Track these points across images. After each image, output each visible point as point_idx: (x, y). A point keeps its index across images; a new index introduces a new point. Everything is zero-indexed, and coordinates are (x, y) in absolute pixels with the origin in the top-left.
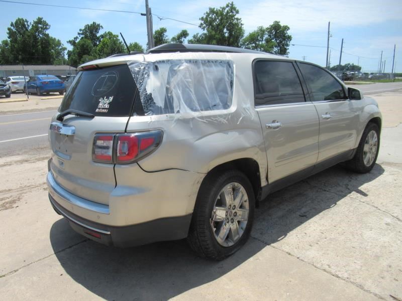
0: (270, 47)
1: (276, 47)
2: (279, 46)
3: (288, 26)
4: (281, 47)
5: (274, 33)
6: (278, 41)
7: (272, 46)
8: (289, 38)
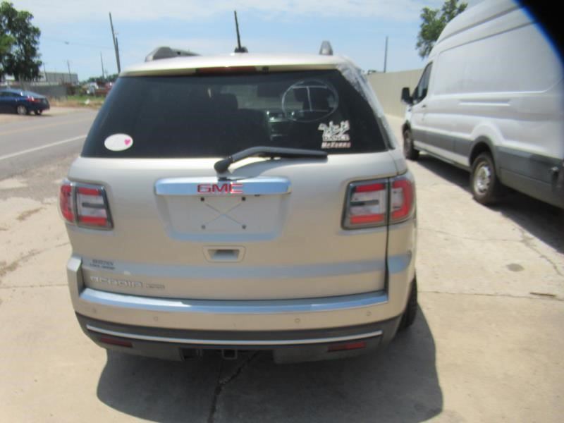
0: (6, 45)
1: (15, 44)
2: (20, 42)
3: (30, 12)
4: (24, 46)
5: (7, 22)
6: (17, 35)
7: (8, 42)
8: (36, 32)
